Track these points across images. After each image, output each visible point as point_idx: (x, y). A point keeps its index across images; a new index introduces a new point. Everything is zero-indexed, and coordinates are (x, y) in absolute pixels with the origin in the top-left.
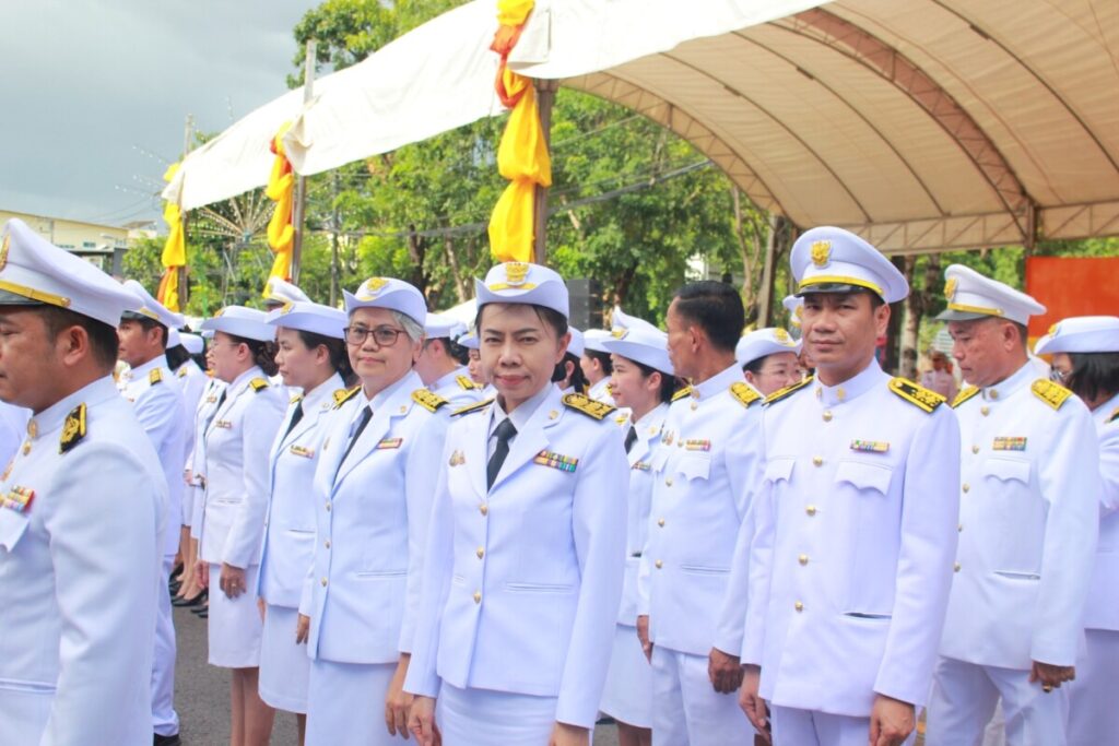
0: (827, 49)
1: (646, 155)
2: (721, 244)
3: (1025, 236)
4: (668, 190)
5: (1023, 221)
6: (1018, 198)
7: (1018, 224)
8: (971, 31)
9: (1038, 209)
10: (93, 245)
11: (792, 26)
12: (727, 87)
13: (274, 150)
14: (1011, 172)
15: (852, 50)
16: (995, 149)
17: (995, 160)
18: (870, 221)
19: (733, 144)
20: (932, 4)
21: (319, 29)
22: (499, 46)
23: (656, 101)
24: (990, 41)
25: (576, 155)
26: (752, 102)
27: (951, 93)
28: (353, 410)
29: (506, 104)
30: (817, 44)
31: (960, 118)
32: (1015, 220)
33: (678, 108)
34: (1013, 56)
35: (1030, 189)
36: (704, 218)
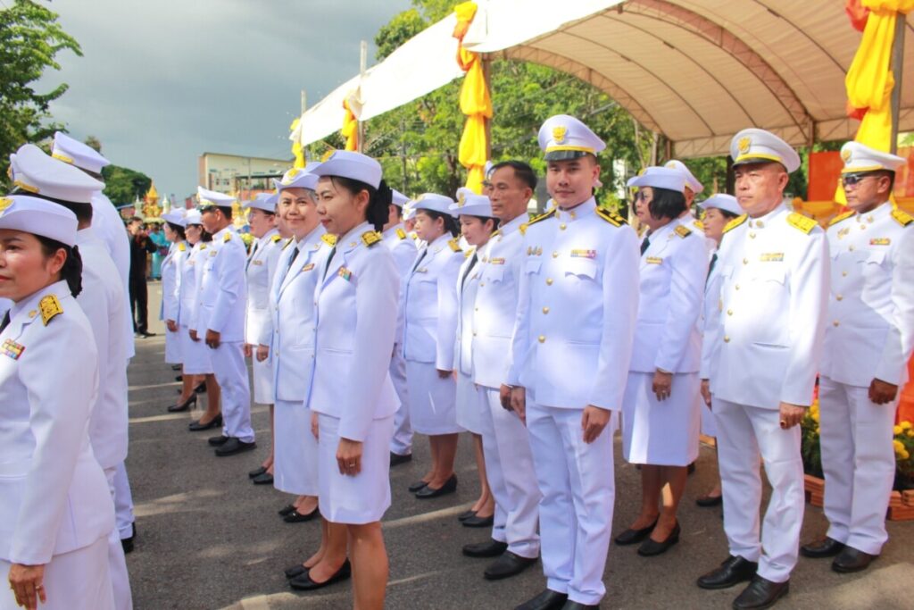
0: (680, 29)
1: (581, 101)
2: (629, 153)
3: (808, 139)
4: (596, 122)
5: (806, 131)
6: (803, 116)
7: (803, 133)
8: (768, 13)
9: (815, 122)
10: (275, 171)
11: (656, 16)
12: (623, 57)
13: (345, 107)
14: (798, 100)
15: (695, 29)
16: (787, 86)
17: (789, 93)
18: (714, 135)
19: (629, 91)
20: (754, 3)
21: (388, 37)
22: (457, 35)
23: (581, 67)
24: (780, 18)
25: (541, 103)
26: (638, 65)
27: (759, 52)
28: (289, 250)
29: (464, 69)
30: (672, 26)
31: (765, 68)
32: (801, 130)
33: (595, 71)
34: (795, 26)
35: (810, 110)
36: (618, 138)
